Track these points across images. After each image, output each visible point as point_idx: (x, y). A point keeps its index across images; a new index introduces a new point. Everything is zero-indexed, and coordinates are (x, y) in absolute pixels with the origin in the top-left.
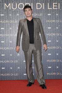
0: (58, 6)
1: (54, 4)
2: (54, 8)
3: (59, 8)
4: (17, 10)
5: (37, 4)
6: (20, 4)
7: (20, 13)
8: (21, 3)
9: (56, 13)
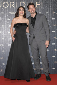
0: (41, 4)
1: (37, 3)
2: (37, 7)
3: (42, 7)
4: (1, 9)
5: (21, 2)
6: (4, 2)
7: (5, 11)
8: (6, 2)
9: (39, 12)
